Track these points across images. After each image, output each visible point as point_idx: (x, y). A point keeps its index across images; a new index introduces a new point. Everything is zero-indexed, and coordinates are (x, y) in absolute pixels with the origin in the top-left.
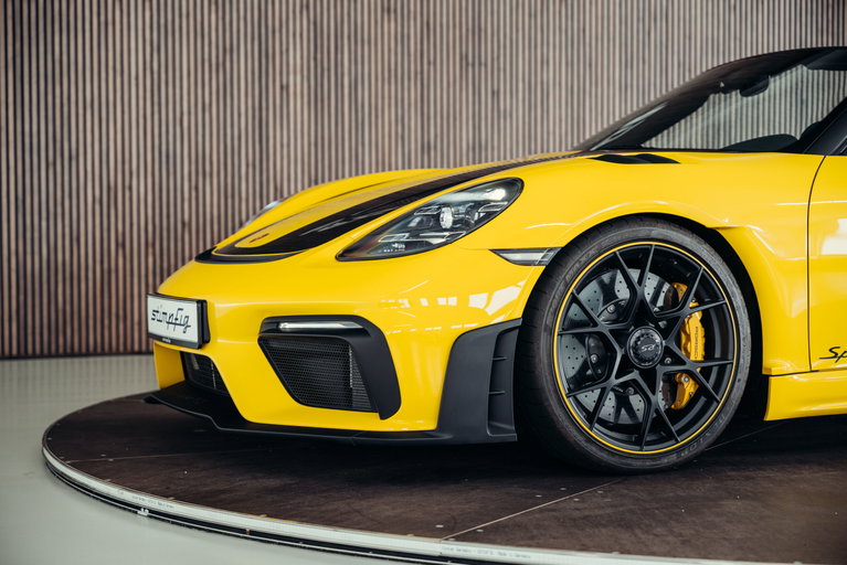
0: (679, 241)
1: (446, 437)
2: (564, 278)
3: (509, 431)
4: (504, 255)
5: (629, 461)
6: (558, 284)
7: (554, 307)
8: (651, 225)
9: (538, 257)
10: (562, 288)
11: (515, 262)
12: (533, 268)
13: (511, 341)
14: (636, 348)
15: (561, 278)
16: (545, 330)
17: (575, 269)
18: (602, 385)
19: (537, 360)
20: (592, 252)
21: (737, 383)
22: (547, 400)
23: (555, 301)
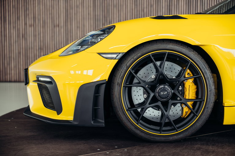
0: (180, 50)
1: (76, 123)
2: (126, 65)
3: (101, 123)
4: (102, 55)
5: (155, 137)
6: (123, 67)
7: (121, 75)
8: (167, 44)
9: (115, 56)
10: (125, 68)
11: (106, 58)
12: (112, 60)
13: (103, 88)
14: (159, 93)
15: (125, 64)
16: (118, 84)
17: (131, 61)
18: (142, 107)
19: (114, 96)
20: (139, 54)
21: (206, 109)
22: (118, 111)
23: (122, 74)
